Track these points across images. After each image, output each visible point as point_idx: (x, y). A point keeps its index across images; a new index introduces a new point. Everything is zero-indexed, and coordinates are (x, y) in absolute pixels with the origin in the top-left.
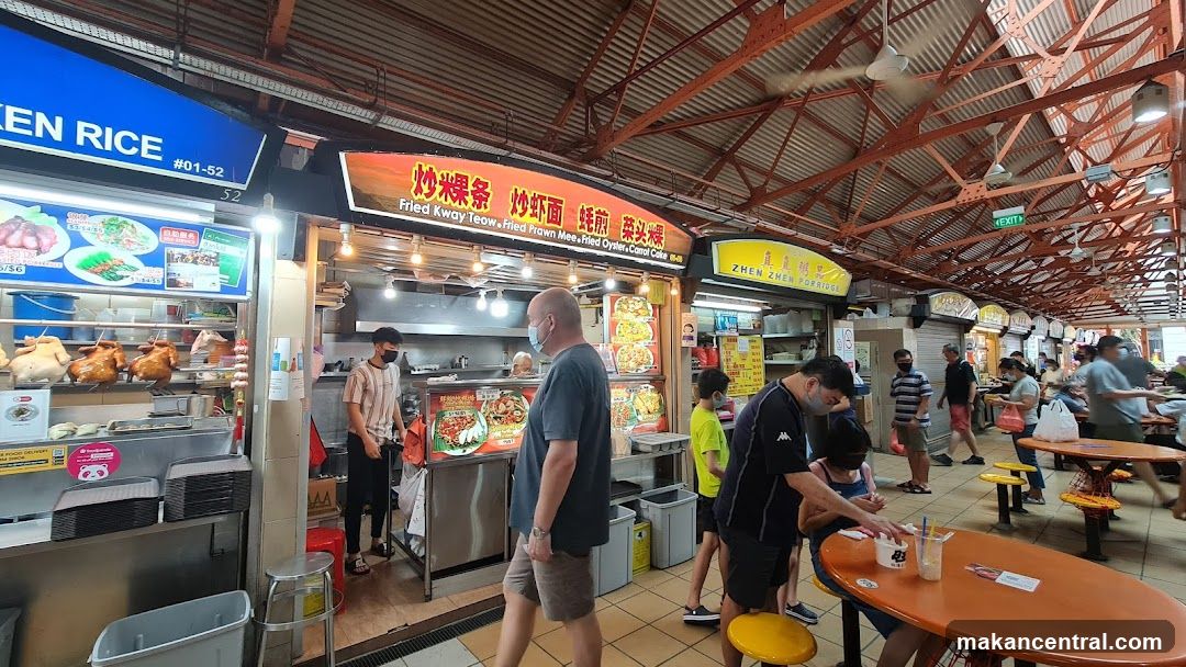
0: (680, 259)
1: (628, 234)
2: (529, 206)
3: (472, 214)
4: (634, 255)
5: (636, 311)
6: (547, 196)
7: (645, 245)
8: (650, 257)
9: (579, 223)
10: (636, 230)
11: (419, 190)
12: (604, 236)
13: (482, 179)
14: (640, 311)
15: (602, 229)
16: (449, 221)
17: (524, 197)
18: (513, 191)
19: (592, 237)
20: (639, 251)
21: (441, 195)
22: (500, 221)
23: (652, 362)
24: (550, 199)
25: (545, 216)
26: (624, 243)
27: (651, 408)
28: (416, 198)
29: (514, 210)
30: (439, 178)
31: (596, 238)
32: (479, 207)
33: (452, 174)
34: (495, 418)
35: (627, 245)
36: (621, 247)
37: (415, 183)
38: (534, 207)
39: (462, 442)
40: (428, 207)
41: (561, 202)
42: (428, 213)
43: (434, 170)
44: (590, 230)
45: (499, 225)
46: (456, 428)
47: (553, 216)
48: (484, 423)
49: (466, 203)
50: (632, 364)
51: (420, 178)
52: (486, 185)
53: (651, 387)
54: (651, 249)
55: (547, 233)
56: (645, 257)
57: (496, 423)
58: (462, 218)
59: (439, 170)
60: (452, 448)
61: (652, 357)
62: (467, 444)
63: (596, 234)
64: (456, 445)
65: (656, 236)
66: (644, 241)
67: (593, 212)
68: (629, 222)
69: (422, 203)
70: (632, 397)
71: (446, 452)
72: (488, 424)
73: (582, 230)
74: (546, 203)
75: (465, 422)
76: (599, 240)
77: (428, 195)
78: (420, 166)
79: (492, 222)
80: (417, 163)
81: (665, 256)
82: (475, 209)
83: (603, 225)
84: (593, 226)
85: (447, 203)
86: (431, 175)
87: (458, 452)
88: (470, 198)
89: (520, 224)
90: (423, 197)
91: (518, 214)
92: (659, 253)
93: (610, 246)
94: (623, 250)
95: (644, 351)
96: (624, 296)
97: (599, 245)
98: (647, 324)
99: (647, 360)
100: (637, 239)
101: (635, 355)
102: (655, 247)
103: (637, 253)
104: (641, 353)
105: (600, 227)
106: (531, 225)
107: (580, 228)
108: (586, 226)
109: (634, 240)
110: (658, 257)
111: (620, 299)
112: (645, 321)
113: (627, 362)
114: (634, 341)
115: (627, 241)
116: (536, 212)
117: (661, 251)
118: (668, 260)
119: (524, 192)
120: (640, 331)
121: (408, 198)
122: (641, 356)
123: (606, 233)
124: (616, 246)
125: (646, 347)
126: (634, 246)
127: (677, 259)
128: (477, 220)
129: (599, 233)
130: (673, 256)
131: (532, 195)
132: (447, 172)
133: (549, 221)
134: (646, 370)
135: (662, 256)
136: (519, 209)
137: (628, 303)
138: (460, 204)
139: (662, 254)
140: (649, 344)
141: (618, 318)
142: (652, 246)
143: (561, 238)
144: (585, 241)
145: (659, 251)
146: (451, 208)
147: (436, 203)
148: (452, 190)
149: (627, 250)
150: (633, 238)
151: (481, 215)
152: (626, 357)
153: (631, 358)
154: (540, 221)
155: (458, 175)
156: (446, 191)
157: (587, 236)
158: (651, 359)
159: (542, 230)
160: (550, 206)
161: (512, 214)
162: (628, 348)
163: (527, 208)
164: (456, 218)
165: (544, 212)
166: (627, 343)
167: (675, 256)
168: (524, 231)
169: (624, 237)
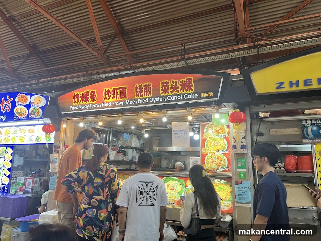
0: (210, 94)
1: (165, 91)
3: (91, 104)
4: (171, 101)
5: (217, 132)
6: (119, 87)
7: (179, 94)
8: (183, 99)
9: (136, 94)
10: (170, 87)
11: (75, 102)
12: (150, 96)
15: (148, 93)
16: (84, 109)
17: (109, 91)
18: (104, 91)
19: (143, 99)
20: (174, 98)
21: (81, 101)
22: (101, 104)
23: (227, 164)
24: (120, 88)
25: (118, 97)
26: (162, 97)
27: (223, 196)
28: (74, 105)
29: (106, 98)
30: (80, 95)
31: (145, 99)
32: (93, 101)
33: (84, 93)
35: (166, 97)
36: (161, 99)
37: (74, 100)
38: (113, 94)
40: (78, 107)
41: (125, 88)
42: (78, 109)
43: (79, 93)
44: (141, 96)
45: (101, 106)
47: (122, 95)
49: (88, 101)
50: (214, 166)
51: (75, 97)
52: (94, 92)
53: (223, 181)
54: (183, 95)
55: (120, 103)
56: (180, 100)
58: (88, 107)
59: (80, 93)
63: (145, 97)
65: (186, 86)
66: (178, 91)
67: (143, 87)
68: (166, 84)
69: (76, 106)
73: (138, 97)
74: (118, 91)
76: (147, 100)
77: (77, 103)
79: (98, 106)
80: (74, 93)
81: (196, 96)
82: (92, 103)
83: (148, 91)
84: (143, 93)
85: (83, 103)
86: (78, 95)
88: (90, 99)
89: (109, 102)
90: (76, 103)
91: (107, 99)
92: (190, 95)
93: (155, 101)
94: (163, 100)
95: (222, 157)
96: (210, 123)
97: (147, 102)
98: (224, 139)
99: (223, 163)
100: (172, 92)
101: (216, 160)
102: (186, 93)
103: (173, 99)
104: (220, 159)
105: (147, 93)
106: (113, 102)
107: (136, 96)
108: (139, 94)
109: (170, 93)
110: (190, 97)
111: (207, 125)
112: (223, 137)
113: (211, 164)
114: (215, 151)
115: (165, 95)
116: (115, 96)
117: (192, 94)
118: (199, 97)
119: (109, 89)
120: (219, 144)
121: (72, 106)
122: (220, 161)
123: (151, 94)
124: (158, 99)
125: (222, 155)
126: (170, 97)
127: (208, 95)
128: (93, 106)
129: (146, 96)
130: (204, 94)
131: (112, 89)
132: (82, 92)
133: (121, 98)
134: (223, 170)
135: (194, 96)
136: (107, 97)
137: (212, 127)
138: (87, 102)
139: (194, 95)
140: (225, 153)
141: (206, 137)
142: (184, 93)
143: (128, 104)
144: (139, 102)
145: (190, 94)
146: (84, 105)
147: (80, 104)
148: (84, 98)
149: (166, 100)
150: (169, 92)
151: (94, 104)
152: (210, 161)
153: (213, 162)
154: (116, 99)
155: (85, 92)
156: (82, 99)
157: (140, 99)
158: (226, 162)
159: (118, 103)
160: (120, 91)
161: (105, 100)
162: (212, 155)
163: (110, 96)
164: (86, 108)
165: (118, 95)
166: (211, 152)
167: (205, 93)
168: (111, 105)
169: (162, 93)
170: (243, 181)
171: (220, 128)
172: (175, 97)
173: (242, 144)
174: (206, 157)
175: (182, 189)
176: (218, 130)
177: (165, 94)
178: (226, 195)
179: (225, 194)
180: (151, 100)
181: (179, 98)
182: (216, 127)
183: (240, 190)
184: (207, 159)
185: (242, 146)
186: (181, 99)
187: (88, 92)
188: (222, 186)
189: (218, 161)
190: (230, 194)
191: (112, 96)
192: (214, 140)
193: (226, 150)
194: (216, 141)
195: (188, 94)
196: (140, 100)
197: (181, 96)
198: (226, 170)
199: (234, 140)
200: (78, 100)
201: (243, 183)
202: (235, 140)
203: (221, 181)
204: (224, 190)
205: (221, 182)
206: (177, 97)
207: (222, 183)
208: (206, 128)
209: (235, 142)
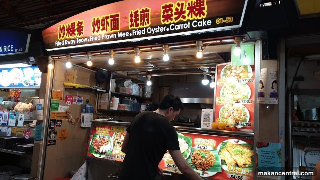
0: (229, 19)
1: (167, 17)
2: (100, 25)
3: (77, 39)
4: (175, 31)
5: (238, 75)
7: (185, 20)
8: (191, 29)
9: (130, 24)
10: (174, 11)
11: (60, 36)
12: (147, 25)
13: (80, 21)
14: (241, 75)
15: (146, 21)
16: (70, 45)
17: (98, 21)
18: (93, 21)
19: (139, 29)
20: (179, 27)
21: (66, 35)
22: (89, 38)
23: (248, 119)
24: (111, 16)
25: (109, 28)
26: (163, 26)
27: (241, 162)
28: (59, 40)
29: (94, 30)
30: (66, 28)
31: (141, 29)
33: (70, 24)
34: (118, 143)
35: (168, 26)
36: (162, 29)
37: (59, 33)
38: (103, 25)
39: (100, 151)
40: (63, 42)
41: (118, 15)
42: (63, 44)
43: (64, 25)
44: (137, 25)
46: (100, 144)
47: (114, 26)
48: (112, 144)
49: (75, 35)
50: (231, 122)
51: (60, 31)
52: (81, 23)
53: (241, 142)
54: (191, 22)
55: (111, 36)
56: (188, 30)
57: (117, 145)
58: (74, 42)
59: (65, 24)
60: (96, 153)
61: (248, 115)
62: (102, 153)
63: (142, 27)
64: (98, 152)
65: (196, 9)
66: (184, 17)
67: (139, 13)
68: (168, 8)
69: (61, 41)
70: (219, 148)
71: (93, 154)
72: (114, 145)
73: (132, 27)
74: (109, 20)
75: (104, 141)
76: (144, 30)
77: (63, 37)
78: (60, 26)
81: (209, 22)
82: (78, 36)
83: (145, 19)
84: (139, 22)
85: (69, 38)
86: (63, 28)
87: (97, 156)
88: (76, 32)
89: (98, 36)
90: (61, 38)
91: (96, 31)
92: (201, 22)
93: (153, 31)
94: (164, 31)
95: (242, 110)
96: (228, 64)
97: (144, 33)
98: (247, 85)
99: (244, 117)
100: (176, 19)
101: (234, 113)
102: (196, 18)
103: (178, 29)
104: (239, 112)
105: (144, 21)
106: (103, 35)
107: (131, 26)
108: (134, 24)
109: (174, 20)
110: (201, 25)
111: (225, 67)
112: (245, 83)
113: (226, 118)
114: (234, 101)
115: (167, 23)
116: (105, 27)
117: (203, 20)
118: (214, 25)
119: (98, 18)
120: (239, 92)
121: (58, 41)
122: (239, 115)
123: (148, 23)
124: (158, 29)
125: (243, 106)
126: (174, 25)
127: (226, 21)
128: (79, 41)
129: (143, 25)
130: (220, 20)
131: (102, 19)
132: (68, 24)
133: (112, 29)
134: (242, 126)
135: (206, 23)
136: (96, 29)
137: (231, 69)
138: (73, 36)
139: (206, 21)
140: (246, 103)
141: (223, 83)
142: (192, 19)
143: (120, 37)
144: (134, 34)
145: (201, 20)
146: (70, 40)
147: (65, 39)
148: (70, 31)
149: (168, 30)
150: (172, 19)
151: (81, 38)
152: (226, 114)
153: (230, 116)
154: (107, 31)
155: (72, 24)
156: (68, 32)
157: (136, 30)
158: (247, 117)
159: (108, 35)
160: (111, 20)
161: (93, 33)
162: (228, 106)
163: (100, 27)
164: (72, 43)
165: (109, 25)
166: (228, 102)
167: (222, 19)
168: (100, 39)
169: (164, 21)
170: (270, 143)
171: (241, 71)
172: (180, 25)
173: (272, 91)
174: (222, 109)
175: (188, 149)
176: (239, 73)
177: (168, 21)
178: (244, 161)
179: (243, 158)
180: (149, 30)
181: (186, 26)
182: (236, 69)
183: (265, 155)
184: (222, 111)
185: (271, 93)
186: (189, 27)
187: (74, 23)
188: (240, 148)
189: (237, 114)
190: (250, 160)
191: (101, 27)
192: (233, 87)
193: (248, 100)
194: (235, 88)
195: (198, 20)
196: (136, 32)
197: (189, 23)
198: (248, 126)
199: (261, 84)
200: (64, 34)
201: (269, 145)
202: (263, 85)
203: (238, 141)
204: (242, 154)
205: (239, 143)
206: (183, 26)
207: (240, 145)
208: (223, 72)
209: (263, 87)
